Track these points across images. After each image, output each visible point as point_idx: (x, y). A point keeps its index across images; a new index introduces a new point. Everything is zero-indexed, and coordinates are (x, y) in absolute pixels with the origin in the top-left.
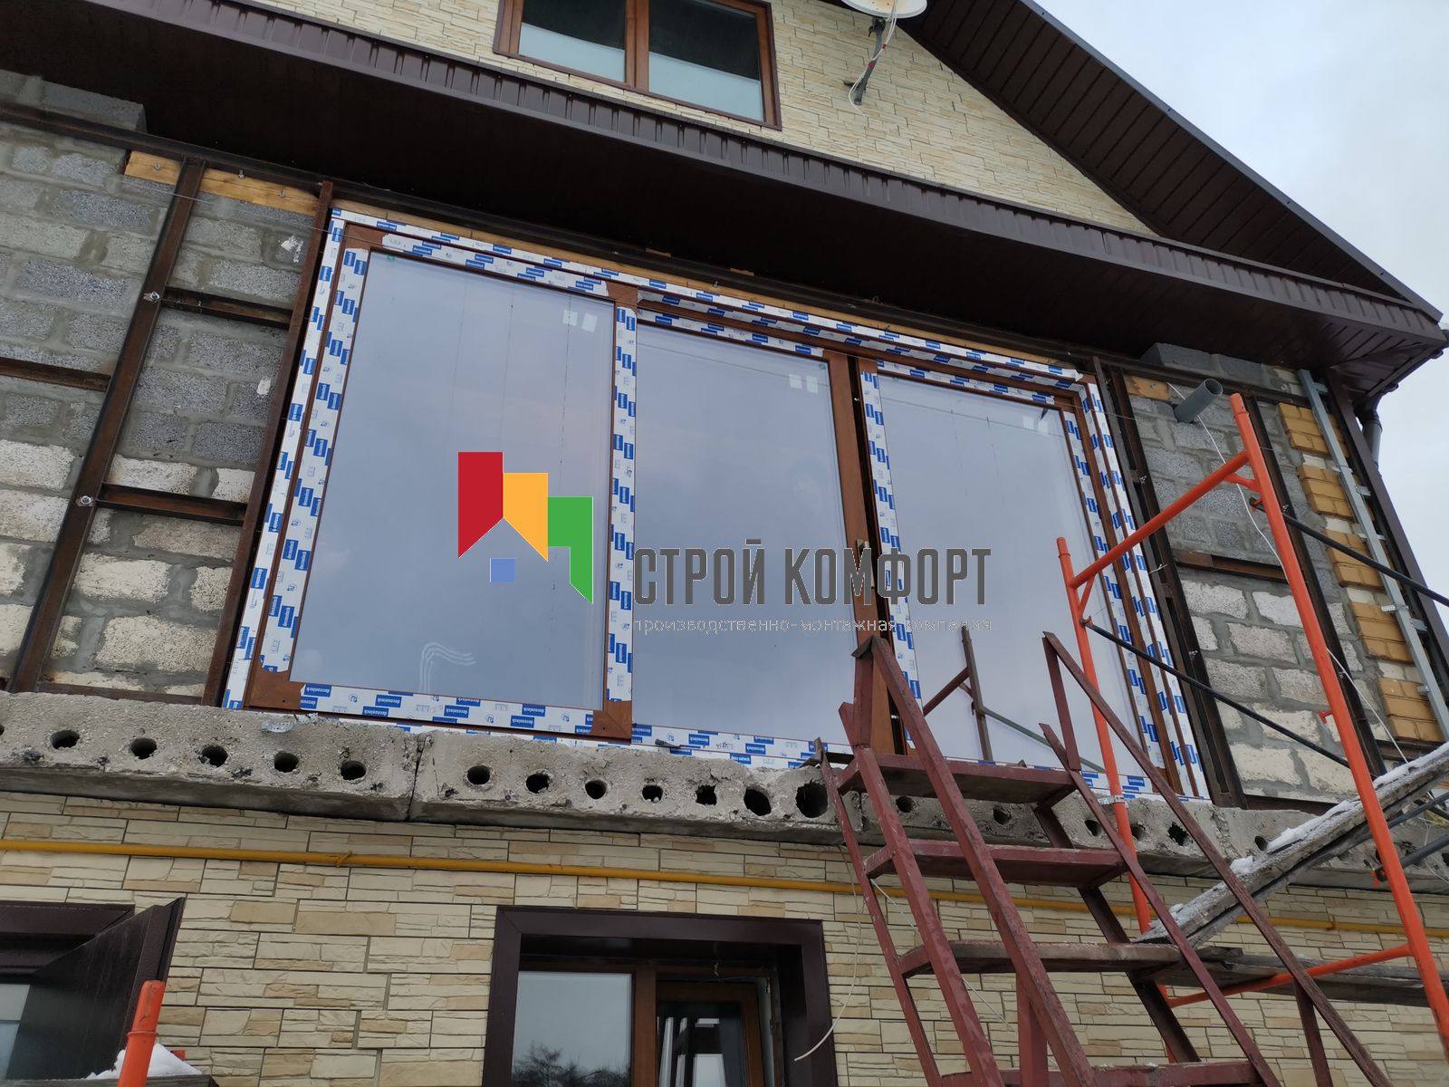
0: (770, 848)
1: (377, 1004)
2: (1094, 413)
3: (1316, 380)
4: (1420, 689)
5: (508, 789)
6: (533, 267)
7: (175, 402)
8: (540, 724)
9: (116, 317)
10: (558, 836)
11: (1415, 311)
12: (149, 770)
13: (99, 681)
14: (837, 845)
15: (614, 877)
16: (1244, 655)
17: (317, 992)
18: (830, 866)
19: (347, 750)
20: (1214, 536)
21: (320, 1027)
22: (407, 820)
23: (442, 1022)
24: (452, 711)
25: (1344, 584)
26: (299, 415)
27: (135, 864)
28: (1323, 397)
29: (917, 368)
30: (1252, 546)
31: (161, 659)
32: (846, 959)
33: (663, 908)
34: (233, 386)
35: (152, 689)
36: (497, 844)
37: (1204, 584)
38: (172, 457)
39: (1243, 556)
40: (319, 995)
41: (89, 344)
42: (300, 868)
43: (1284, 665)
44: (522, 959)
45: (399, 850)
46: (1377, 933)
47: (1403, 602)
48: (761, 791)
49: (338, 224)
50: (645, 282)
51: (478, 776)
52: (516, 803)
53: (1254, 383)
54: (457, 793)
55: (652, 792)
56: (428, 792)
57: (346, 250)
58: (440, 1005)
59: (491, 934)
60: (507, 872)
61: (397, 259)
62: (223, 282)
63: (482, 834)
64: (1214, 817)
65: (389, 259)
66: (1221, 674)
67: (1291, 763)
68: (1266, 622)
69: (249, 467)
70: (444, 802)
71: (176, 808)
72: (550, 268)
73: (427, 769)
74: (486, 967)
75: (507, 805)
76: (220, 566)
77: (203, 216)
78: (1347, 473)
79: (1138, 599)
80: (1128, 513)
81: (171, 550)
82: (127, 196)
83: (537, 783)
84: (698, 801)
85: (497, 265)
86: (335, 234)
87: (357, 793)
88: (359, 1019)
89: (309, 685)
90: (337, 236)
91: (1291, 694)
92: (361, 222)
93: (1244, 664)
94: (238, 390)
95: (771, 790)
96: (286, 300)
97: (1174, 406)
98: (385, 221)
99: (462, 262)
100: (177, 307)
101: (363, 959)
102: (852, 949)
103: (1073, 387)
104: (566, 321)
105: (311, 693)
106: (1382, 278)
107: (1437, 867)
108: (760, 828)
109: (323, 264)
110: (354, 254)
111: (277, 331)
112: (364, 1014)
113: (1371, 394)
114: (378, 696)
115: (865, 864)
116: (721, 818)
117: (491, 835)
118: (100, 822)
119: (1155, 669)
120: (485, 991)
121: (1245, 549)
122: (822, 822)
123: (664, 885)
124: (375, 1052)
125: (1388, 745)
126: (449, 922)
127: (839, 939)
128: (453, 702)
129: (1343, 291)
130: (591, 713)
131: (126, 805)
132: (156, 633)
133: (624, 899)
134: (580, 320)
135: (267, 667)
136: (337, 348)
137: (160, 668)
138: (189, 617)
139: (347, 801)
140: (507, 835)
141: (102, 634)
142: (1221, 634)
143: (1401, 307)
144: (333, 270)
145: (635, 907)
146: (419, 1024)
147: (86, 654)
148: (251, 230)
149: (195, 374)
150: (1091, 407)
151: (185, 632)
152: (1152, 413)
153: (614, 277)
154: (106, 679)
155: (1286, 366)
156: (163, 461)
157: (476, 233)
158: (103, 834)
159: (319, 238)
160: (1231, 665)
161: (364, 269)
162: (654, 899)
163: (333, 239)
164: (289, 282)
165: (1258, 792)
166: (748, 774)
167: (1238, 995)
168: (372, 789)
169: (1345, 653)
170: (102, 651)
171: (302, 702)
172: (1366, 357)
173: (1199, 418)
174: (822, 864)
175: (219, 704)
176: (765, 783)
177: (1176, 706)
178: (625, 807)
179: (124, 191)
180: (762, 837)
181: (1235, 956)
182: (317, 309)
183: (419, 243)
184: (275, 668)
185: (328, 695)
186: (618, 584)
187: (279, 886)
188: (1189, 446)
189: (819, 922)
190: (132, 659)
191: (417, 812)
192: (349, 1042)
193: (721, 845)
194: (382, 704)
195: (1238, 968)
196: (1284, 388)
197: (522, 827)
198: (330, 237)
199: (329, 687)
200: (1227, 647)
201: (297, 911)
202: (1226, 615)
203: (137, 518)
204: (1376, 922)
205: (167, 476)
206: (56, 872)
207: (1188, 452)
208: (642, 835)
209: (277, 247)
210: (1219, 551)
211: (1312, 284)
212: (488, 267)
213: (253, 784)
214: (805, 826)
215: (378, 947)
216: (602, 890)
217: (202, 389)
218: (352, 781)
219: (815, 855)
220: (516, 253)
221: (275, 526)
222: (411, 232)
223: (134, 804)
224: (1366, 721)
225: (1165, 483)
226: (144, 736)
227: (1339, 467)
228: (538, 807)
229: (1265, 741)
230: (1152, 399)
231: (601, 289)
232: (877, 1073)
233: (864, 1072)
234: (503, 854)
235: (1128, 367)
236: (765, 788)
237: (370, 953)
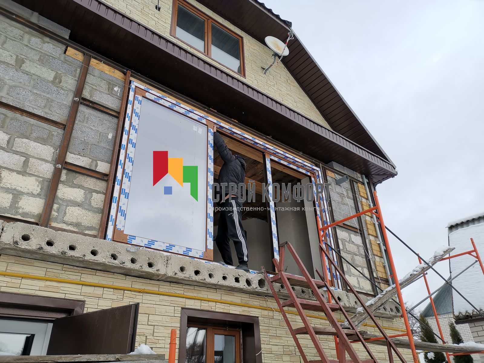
0: (247, 296)
1: (151, 334)
2: (320, 179)
3: (366, 178)
4: (384, 264)
5: (190, 274)
6: (186, 111)
7: (84, 137)
8: (191, 254)
9: (66, 105)
10: (196, 288)
11: (391, 165)
12: (97, 260)
13: (64, 226)
14: (263, 296)
15: (210, 301)
16: (348, 251)
18: (261, 302)
19: (149, 258)
20: (343, 217)
22: (158, 280)
24: (168, 248)
25: (369, 234)
26: (124, 148)
27: (84, 287)
28: (367, 183)
29: (279, 159)
31: (83, 221)
32: (264, 328)
33: (222, 311)
34: (101, 134)
35: (81, 231)
36: (181, 289)
37: (341, 231)
38: (84, 155)
39: (349, 224)
41: (57, 112)
42: (130, 292)
43: (356, 255)
44: (188, 323)
45: (155, 289)
46: (374, 327)
47: (381, 241)
48: (249, 280)
49: (133, 86)
50: (215, 121)
51: (182, 269)
52: (192, 278)
53: (353, 177)
54: (177, 274)
55: (225, 278)
56: (170, 274)
57: (136, 95)
58: (167, 335)
59: (180, 315)
60: (183, 298)
61: (149, 101)
62: (97, 98)
63: (177, 286)
64: (347, 295)
66: (343, 254)
67: (357, 281)
68: (353, 243)
69: (107, 162)
70: (174, 276)
71: (95, 271)
72: (191, 112)
73: (169, 266)
74: (178, 325)
75: (189, 279)
76: (99, 193)
77: (90, 74)
78: (372, 204)
81: (85, 186)
82: (67, 62)
83: (197, 273)
84: (235, 282)
85: (177, 108)
87: (153, 272)
88: (146, 339)
89: (130, 236)
90: (133, 90)
91: (357, 263)
92: (140, 87)
93: (348, 254)
94: (102, 136)
95: (252, 280)
96: (116, 108)
97: (336, 180)
98: (146, 88)
99: (167, 106)
100: (84, 104)
101: (147, 321)
102: (265, 325)
103: (315, 171)
104: (194, 129)
105: (130, 238)
106: (385, 155)
107: (389, 312)
108: (249, 290)
109: (129, 99)
110: (138, 97)
111: (114, 118)
112: (148, 337)
113: (375, 184)
114: (148, 241)
115: (281, 303)
116: (241, 287)
117: (180, 286)
118: (74, 274)
120: (178, 332)
122: (264, 290)
123: (222, 304)
125: (377, 278)
126: (169, 311)
127: (262, 322)
128: (168, 245)
129: (377, 157)
130: (203, 252)
131: (81, 269)
132: (81, 213)
133: (213, 308)
134: (198, 130)
135: (118, 228)
136: (134, 128)
137: (83, 224)
138: (90, 208)
139: (147, 273)
140: (184, 287)
141: (65, 211)
142: (344, 245)
143: (388, 163)
144: (132, 101)
145: (215, 310)
146: (162, 341)
147: (60, 217)
148: (105, 82)
149: (90, 128)
150: (319, 177)
151: (90, 214)
152: (331, 181)
153: (207, 118)
154: (67, 226)
155: (359, 173)
156: (82, 156)
157: (170, 96)
158: (74, 277)
159: (127, 90)
160: (345, 253)
161: (140, 102)
162: (220, 308)
164: (116, 102)
166: (247, 275)
168: (156, 271)
169: (369, 253)
170: (66, 217)
171: (128, 240)
172: (377, 175)
173: (341, 185)
174: (259, 301)
175: (105, 239)
176: (250, 277)
178: (218, 282)
179: (66, 60)
181: (365, 333)
182: (128, 114)
183: (156, 97)
184: (120, 229)
185: (135, 239)
186: (210, 214)
187: (124, 297)
188: (338, 192)
189: (258, 317)
190: (74, 221)
191: (165, 279)
193: (236, 294)
194: (149, 243)
196: (359, 179)
197: (187, 285)
198: (131, 90)
199: (135, 237)
200: (345, 249)
202: (345, 240)
203: (74, 174)
205: (83, 161)
206: (62, 288)
208: (217, 290)
209: (113, 89)
211: (370, 154)
212: (175, 109)
213: (125, 267)
214: (260, 291)
215: (151, 317)
216: (207, 305)
217: (92, 134)
218: (151, 268)
219: (258, 299)
220: (182, 106)
221: (119, 183)
222: (154, 93)
223: (83, 269)
224: (372, 272)
225: (333, 201)
226: (94, 249)
227: (370, 203)
228: (197, 280)
229: (352, 275)
230: (331, 177)
231: (204, 121)
232: (271, 359)
233: (268, 359)
234: (182, 292)
235: (327, 167)
236: (250, 279)
237: (149, 319)
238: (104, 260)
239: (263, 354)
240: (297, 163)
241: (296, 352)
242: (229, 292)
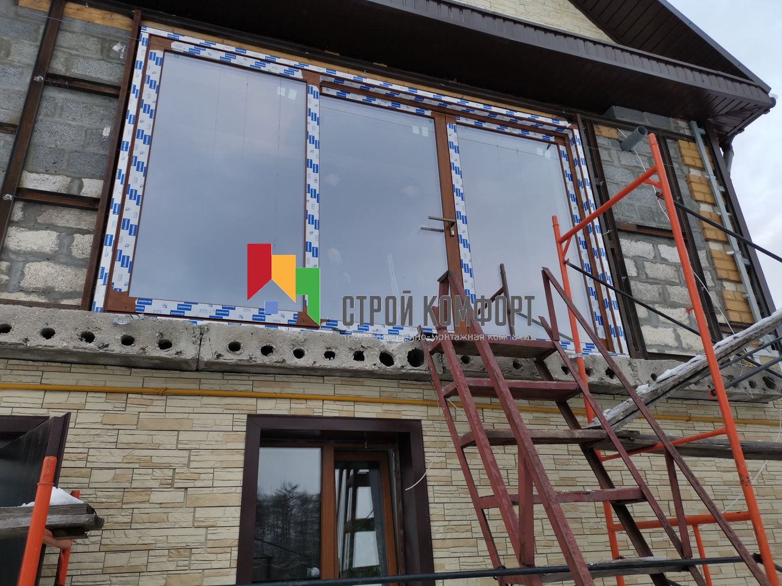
0: (394, 383)
1: (184, 465)
2: (576, 146)
3: (699, 126)
4: (744, 296)
5: (251, 354)
6: (259, 61)
7: (56, 141)
8: (269, 319)
9: (19, 91)
10: (279, 378)
11: (756, 86)
12: (51, 345)
13: (22, 297)
14: (430, 381)
15: (310, 399)
16: (651, 279)
17: (151, 460)
18: (426, 392)
19: (161, 334)
20: (638, 214)
21: (153, 478)
22: (197, 370)
23: (219, 474)
24: (220, 312)
25: (707, 240)
26: (127, 148)
27: (48, 395)
28: (702, 136)
29: (478, 121)
30: (659, 220)
31: (56, 285)
32: (433, 439)
33: (337, 415)
34: (89, 131)
35: (52, 301)
36: (245, 382)
37: (632, 241)
38: (56, 172)
39: (654, 225)
40: (152, 461)
41: (4, 107)
42: (139, 396)
43: (672, 284)
44: (261, 441)
46: (713, 422)
47: (738, 249)
48: (389, 353)
49: (145, 35)
50: (324, 70)
51: (235, 347)
52: (256, 361)
53: (665, 128)
54: (223, 356)
55: (329, 355)
56: (207, 355)
57: (150, 51)
58: (218, 465)
59: (244, 429)
60: (252, 397)
61: (180, 56)
62: (81, 70)
63: (239, 378)
64: (630, 364)
65: (175, 56)
66: (638, 289)
67: (673, 335)
68: (664, 261)
69: (100, 178)
70: (216, 361)
71: (69, 365)
72: (269, 62)
73: (206, 343)
74: (242, 446)
75: (251, 362)
76: (87, 234)
77: (66, 31)
78: (713, 178)
79: (596, 249)
80: (593, 202)
81: (59, 225)
82: (20, 18)
83: (267, 350)
84: (355, 359)
85: (238, 60)
86: (143, 42)
87: (168, 357)
88: (174, 473)
89: (139, 299)
90: (145, 43)
91: (676, 299)
92: (159, 34)
93: (651, 284)
94: (92, 134)
95: (394, 353)
96: (117, 81)
97: (621, 142)
98: (172, 34)
99: (218, 58)
100: (54, 85)
101: (175, 442)
102: (437, 434)
103: (565, 131)
104: (279, 93)
105: (141, 303)
106: (739, 67)
107: (746, 388)
108: (387, 373)
109: (137, 59)
110: (155, 54)
111: (112, 99)
112: (177, 471)
113: (729, 135)
114: (179, 305)
115: (443, 391)
116: (367, 368)
117: (243, 378)
118: (27, 373)
119: (603, 287)
120: (242, 458)
121: (655, 221)
122: (421, 369)
123: (337, 403)
124: (183, 490)
125: (725, 325)
126: (221, 423)
127: (430, 429)
128: (220, 308)
129: (717, 75)
130: (297, 313)
131: (41, 364)
132: (53, 271)
133: (316, 410)
134: (287, 93)
135: (116, 289)
136: (147, 109)
137: (57, 290)
138: (72, 262)
139: (163, 360)
140: (252, 378)
141: (22, 271)
142: (639, 267)
143: (749, 84)
144: (143, 63)
145: (321, 414)
146: (206, 475)
147: (14, 282)
148: (95, 39)
149: (67, 124)
150: (575, 142)
151: (69, 270)
152: (608, 146)
153: (306, 67)
154: (26, 296)
155: (682, 119)
156: (51, 174)
157: (226, 41)
158: (29, 379)
159: (134, 44)
160: (644, 284)
161: (161, 62)
162: (331, 410)
163: (143, 45)
164: (118, 70)
165: (654, 351)
166: (382, 344)
167: (639, 454)
168: (176, 354)
169: (706, 277)
170: (23, 281)
171: (136, 308)
172: (727, 114)
173: (634, 148)
174: (421, 391)
175: (90, 309)
176: (391, 349)
177: (613, 306)
178: (315, 362)
179: (19, 15)
180: (389, 377)
181: (636, 435)
182: (135, 86)
183: (193, 47)
184: (120, 290)
185: (151, 304)
186: (311, 243)
187: (128, 405)
188: (628, 164)
189: (420, 421)
190: (40, 285)
191: (202, 366)
192: (170, 485)
193: (368, 382)
194: (181, 309)
195: (637, 441)
196: (682, 132)
197: (260, 374)
198: (140, 43)
199: (151, 300)
200: (643, 275)
201: (138, 418)
202: (643, 257)
203: (38, 207)
204: (712, 416)
205: (54, 183)
206: (5, 399)
207: (627, 168)
208: (325, 377)
209: (110, 49)
210: (641, 222)
211: (700, 71)
212: (233, 61)
213: (110, 352)
214: (412, 371)
215: (183, 436)
216: (304, 406)
217: (71, 133)
218: (165, 350)
219: (418, 387)
220: (249, 53)
221: (116, 211)
222: (187, 40)
223: (46, 363)
224: (714, 313)
225: (613, 185)
226: (48, 327)
227: (709, 175)
228: (267, 363)
229: (660, 324)
230: (609, 138)
231: (298, 74)
232: (449, 496)
233: (442, 495)
234: (250, 388)
235: (596, 120)
236: (391, 352)
237: (179, 440)
238: (65, 344)
239: (430, 489)
240: (519, 122)
241: (510, 480)
242: (352, 379)
